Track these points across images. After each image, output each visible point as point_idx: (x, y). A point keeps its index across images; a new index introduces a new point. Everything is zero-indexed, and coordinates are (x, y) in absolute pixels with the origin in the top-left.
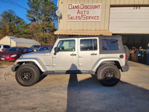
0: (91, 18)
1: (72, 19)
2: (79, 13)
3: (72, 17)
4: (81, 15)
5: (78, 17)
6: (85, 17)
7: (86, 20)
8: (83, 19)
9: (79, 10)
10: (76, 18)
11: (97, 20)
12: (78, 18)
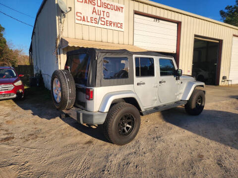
0: (112, 25)
1: (84, 20)
2: (95, 12)
3: (84, 17)
4: (98, 17)
5: (93, 19)
6: (104, 22)
7: (105, 26)
8: (101, 24)
9: (94, 8)
10: (91, 20)
11: (120, 29)
12: (94, 21)
